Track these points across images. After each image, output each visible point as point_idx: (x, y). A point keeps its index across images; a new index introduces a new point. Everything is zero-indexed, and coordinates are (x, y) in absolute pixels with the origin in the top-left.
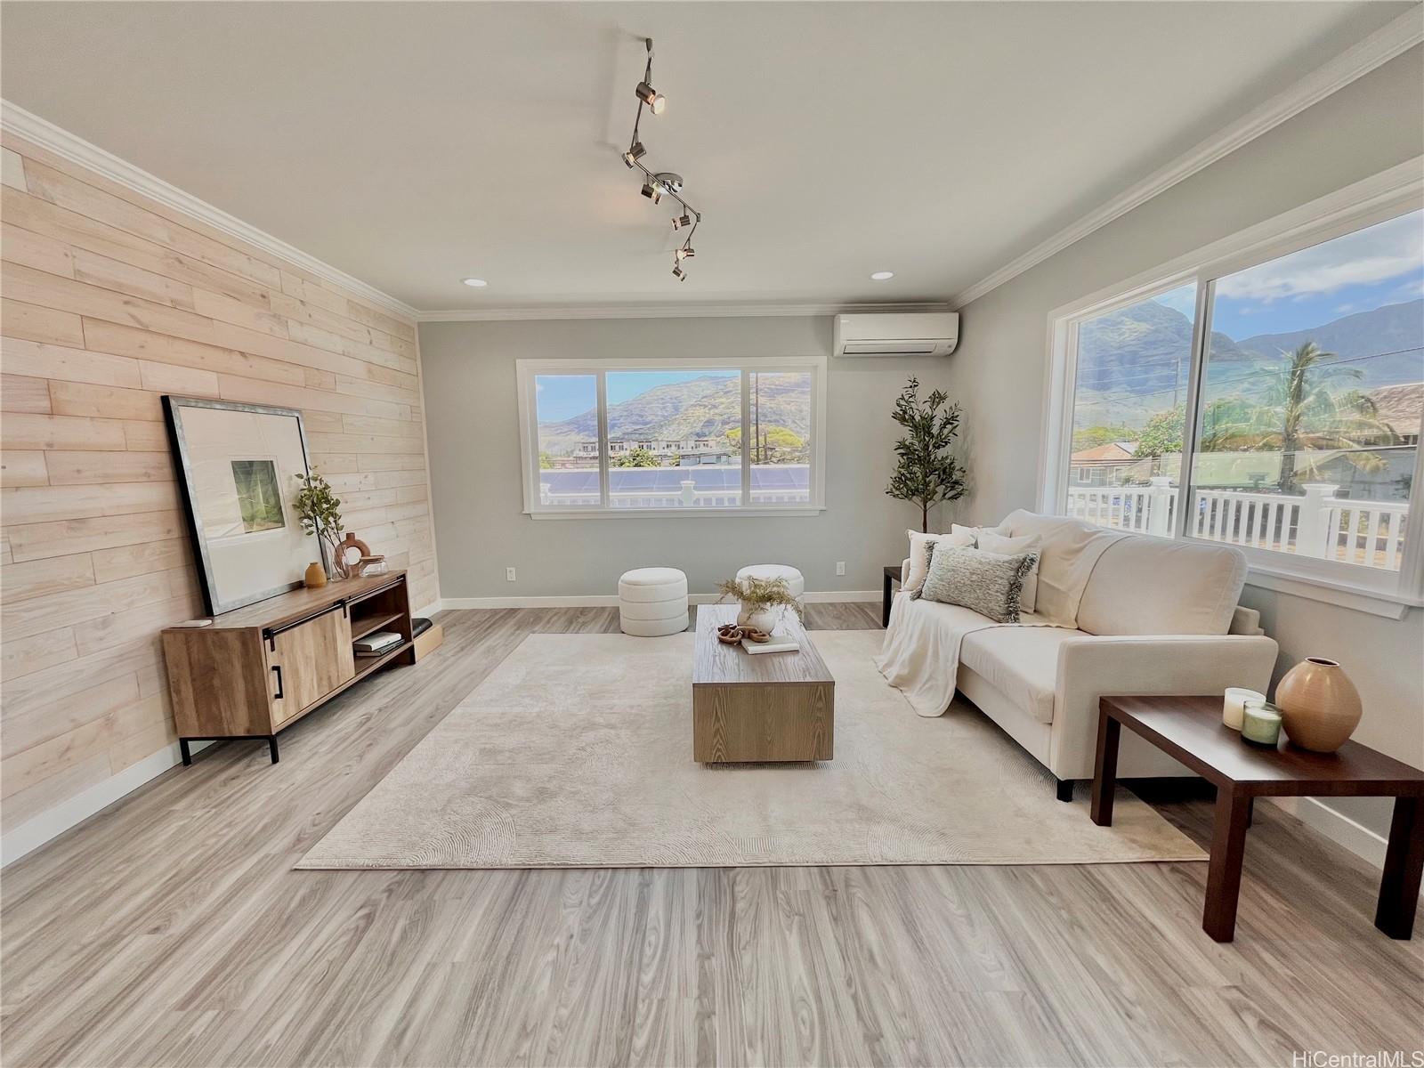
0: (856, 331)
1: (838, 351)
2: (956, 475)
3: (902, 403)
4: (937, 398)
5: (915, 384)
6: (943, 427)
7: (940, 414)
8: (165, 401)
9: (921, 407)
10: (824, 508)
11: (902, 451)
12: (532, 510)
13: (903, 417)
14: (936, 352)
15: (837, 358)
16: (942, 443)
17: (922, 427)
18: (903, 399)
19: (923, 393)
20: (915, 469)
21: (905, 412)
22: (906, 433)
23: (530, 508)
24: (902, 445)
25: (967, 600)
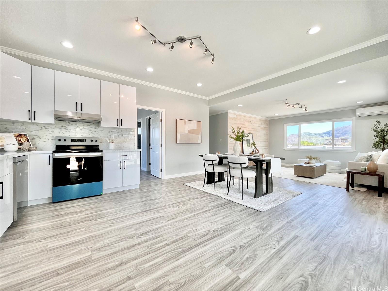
1: (358, 116)
4: (387, 125)
5: (379, 122)
12: (285, 149)
23: (285, 148)
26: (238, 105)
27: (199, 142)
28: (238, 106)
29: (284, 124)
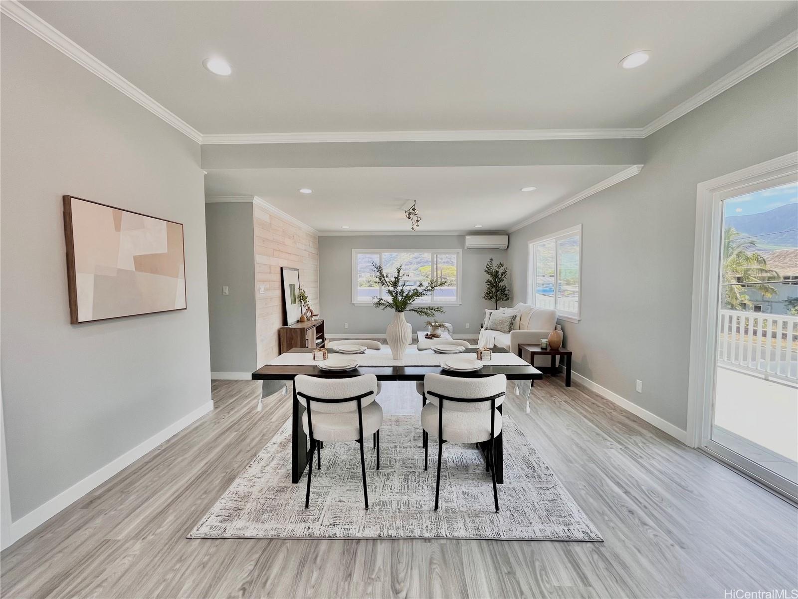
0: (471, 241)
1: (466, 248)
2: (506, 292)
3: (488, 266)
4: (500, 265)
5: (492, 260)
6: (502, 275)
7: (501, 271)
8: (282, 268)
9: (494, 268)
10: (461, 303)
11: (489, 283)
12: (355, 302)
13: (488, 272)
14: (500, 248)
15: (466, 250)
16: (501, 280)
17: (495, 275)
18: (488, 265)
19: (495, 263)
20: (493, 290)
21: (489, 269)
22: (489, 277)
24: (488, 281)
25: (499, 328)
26: (301, 189)
27: (180, 305)
28: (299, 190)
29: (353, 250)
